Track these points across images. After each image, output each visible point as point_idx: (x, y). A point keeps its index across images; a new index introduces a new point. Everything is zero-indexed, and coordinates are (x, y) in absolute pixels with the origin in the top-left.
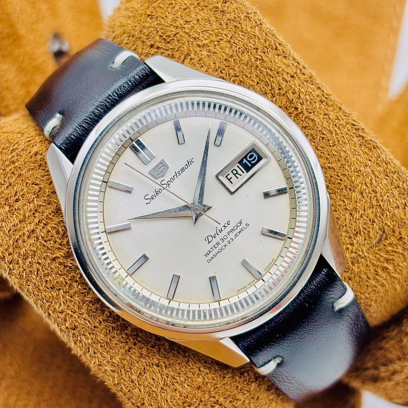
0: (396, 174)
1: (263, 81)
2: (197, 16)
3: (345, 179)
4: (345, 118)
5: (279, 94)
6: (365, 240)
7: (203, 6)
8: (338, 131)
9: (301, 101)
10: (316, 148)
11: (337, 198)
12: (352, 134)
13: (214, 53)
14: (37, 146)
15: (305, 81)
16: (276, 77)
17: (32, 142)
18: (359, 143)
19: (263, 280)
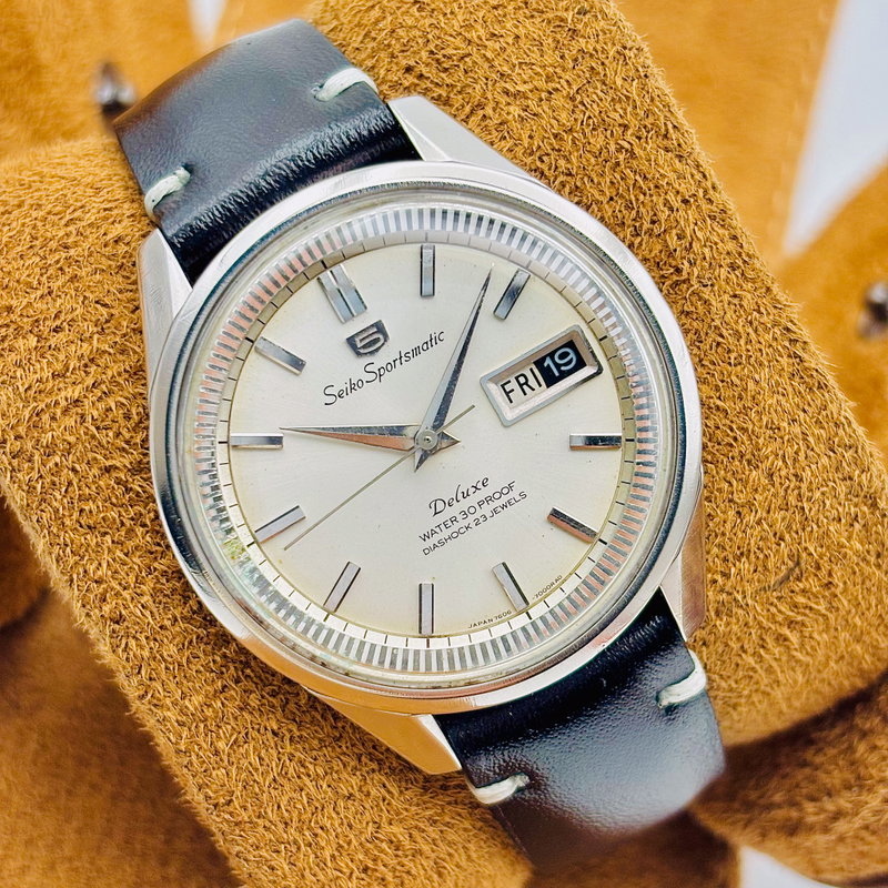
0: (851, 452)
1: (624, 197)
2: (517, 27)
3: (745, 438)
4: (775, 311)
5: (650, 232)
6: (755, 571)
7: (534, 10)
8: (753, 336)
9: (692, 256)
10: (701, 361)
11: (717, 473)
12: (779, 347)
13: (534, 115)
14: (124, 224)
15: (709, 216)
16: (651, 195)
17: (115, 212)
18: (790, 370)
19: (527, 613)
